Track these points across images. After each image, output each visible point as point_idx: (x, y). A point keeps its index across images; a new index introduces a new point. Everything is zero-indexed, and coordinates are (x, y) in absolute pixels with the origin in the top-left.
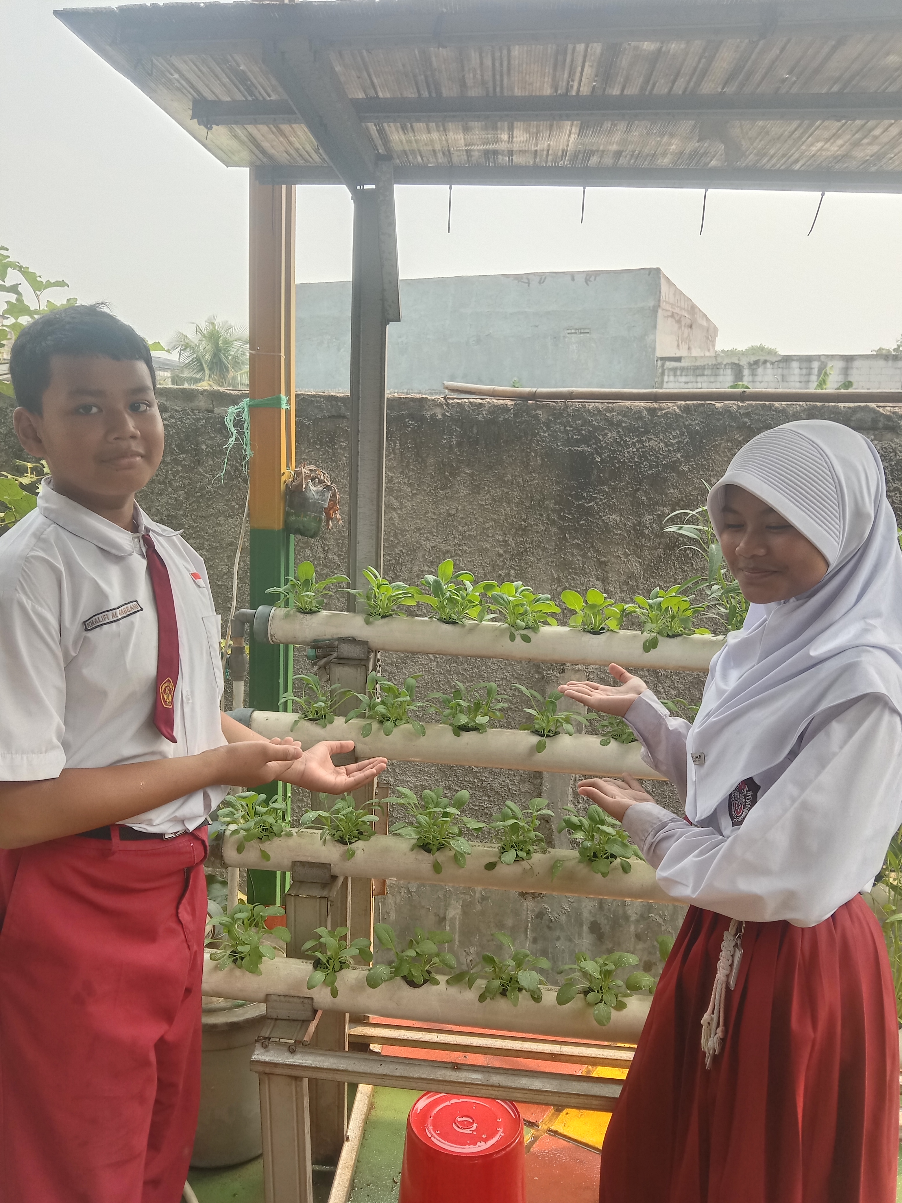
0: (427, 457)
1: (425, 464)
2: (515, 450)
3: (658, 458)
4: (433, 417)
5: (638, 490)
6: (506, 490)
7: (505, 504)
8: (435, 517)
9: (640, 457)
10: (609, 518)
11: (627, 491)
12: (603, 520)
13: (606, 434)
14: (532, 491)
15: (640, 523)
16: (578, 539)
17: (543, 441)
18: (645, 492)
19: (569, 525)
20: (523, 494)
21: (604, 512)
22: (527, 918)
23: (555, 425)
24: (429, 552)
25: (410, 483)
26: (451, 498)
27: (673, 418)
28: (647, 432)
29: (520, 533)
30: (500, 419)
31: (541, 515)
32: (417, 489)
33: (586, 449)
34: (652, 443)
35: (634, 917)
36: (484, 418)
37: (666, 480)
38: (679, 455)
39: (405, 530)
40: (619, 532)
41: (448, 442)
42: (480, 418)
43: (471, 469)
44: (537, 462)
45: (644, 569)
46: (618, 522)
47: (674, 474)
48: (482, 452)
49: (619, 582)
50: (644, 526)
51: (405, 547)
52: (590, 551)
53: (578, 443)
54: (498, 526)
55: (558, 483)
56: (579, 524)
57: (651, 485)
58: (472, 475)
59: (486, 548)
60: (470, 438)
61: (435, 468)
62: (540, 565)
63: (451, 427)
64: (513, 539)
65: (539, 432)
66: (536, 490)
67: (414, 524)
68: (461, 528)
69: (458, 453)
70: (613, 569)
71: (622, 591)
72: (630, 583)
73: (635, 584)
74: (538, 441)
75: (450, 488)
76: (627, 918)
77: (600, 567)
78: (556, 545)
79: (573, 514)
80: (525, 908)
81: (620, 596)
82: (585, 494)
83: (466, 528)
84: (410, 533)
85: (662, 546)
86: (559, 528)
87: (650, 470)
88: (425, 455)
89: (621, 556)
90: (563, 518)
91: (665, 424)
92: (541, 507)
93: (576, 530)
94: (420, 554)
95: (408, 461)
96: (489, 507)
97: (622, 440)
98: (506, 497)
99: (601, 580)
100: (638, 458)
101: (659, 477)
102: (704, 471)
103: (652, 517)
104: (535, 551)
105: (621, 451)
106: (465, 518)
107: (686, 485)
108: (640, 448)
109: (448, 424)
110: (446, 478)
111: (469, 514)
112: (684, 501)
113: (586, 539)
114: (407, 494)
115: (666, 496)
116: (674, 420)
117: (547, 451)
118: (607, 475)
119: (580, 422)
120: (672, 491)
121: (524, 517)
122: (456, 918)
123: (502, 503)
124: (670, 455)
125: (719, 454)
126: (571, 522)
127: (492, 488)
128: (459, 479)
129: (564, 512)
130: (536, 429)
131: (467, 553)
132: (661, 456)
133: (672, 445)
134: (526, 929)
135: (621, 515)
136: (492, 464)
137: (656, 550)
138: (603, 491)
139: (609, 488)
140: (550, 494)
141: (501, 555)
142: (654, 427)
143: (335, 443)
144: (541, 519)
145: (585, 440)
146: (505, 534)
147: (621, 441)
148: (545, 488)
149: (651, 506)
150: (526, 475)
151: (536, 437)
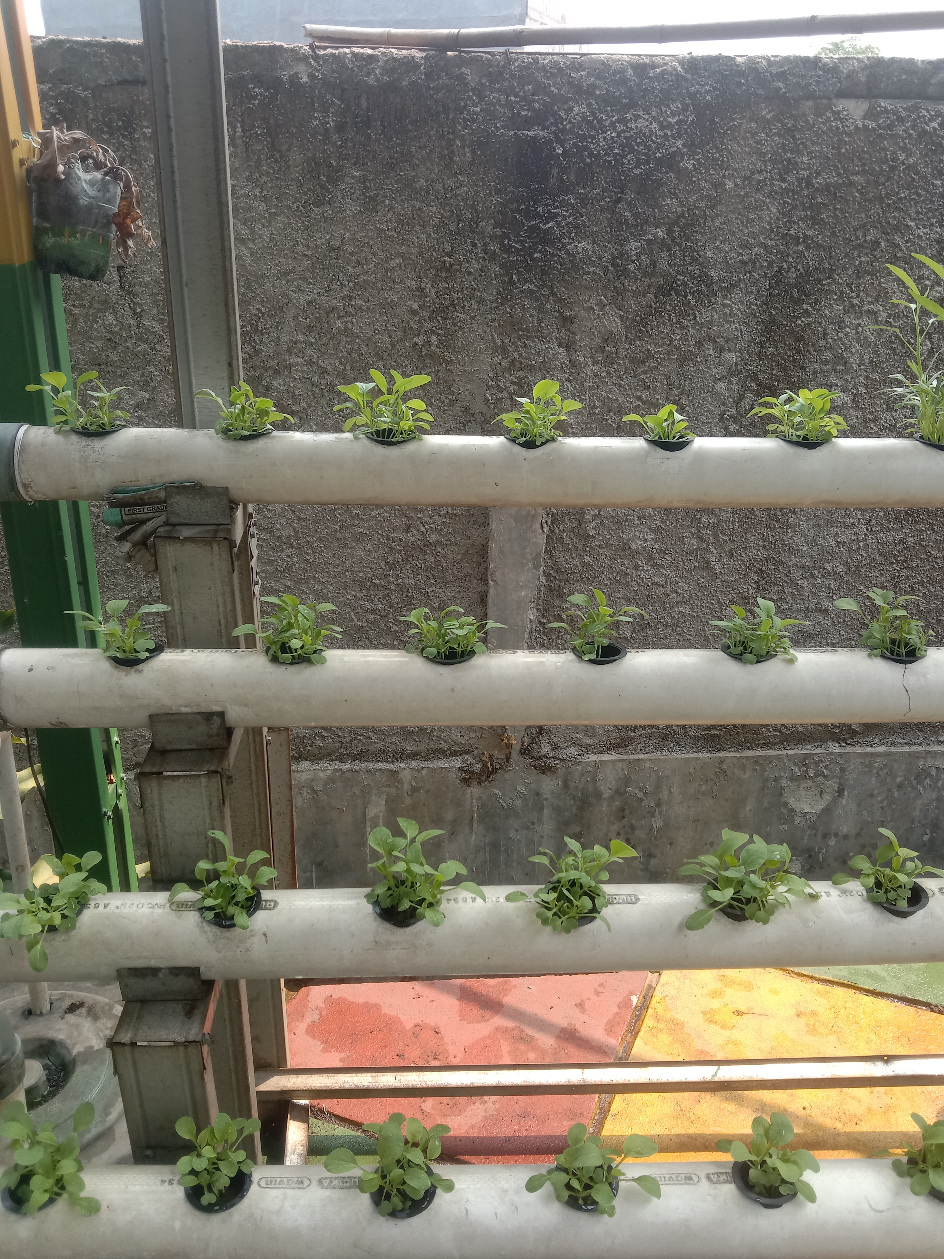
0: (289, 150)
1: (286, 163)
2: (430, 137)
3: (648, 148)
4: (294, 79)
5: (619, 200)
6: (418, 205)
7: (417, 228)
8: (309, 253)
9: (622, 146)
10: (577, 247)
11: (603, 203)
12: (568, 251)
13: (571, 109)
14: (458, 205)
15: (621, 254)
16: (531, 282)
17: (474, 121)
18: (629, 204)
19: (517, 260)
20: (445, 210)
21: (569, 238)
22: (472, 807)
23: (492, 92)
24: (304, 311)
25: (264, 197)
26: (332, 219)
27: (672, 81)
28: (632, 105)
29: (443, 275)
30: (404, 83)
31: (474, 245)
32: (276, 207)
33: (541, 133)
34: (641, 123)
35: (607, 794)
36: (378, 80)
37: (659, 184)
38: (680, 143)
39: (263, 276)
40: (592, 269)
41: (322, 123)
42: (371, 80)
43: (362, 170)
44: (465, 156)
45: (626, 327)
46: (590, 253)
47: (672, 175)
48: (378, 140)
49: (591, 349)
50: (628, 259)
51: (265, 304)
52: (548, 301)
53: (528, 123)
54: (409, 264)
55: (499, 192)
56: (533, 260)
57: (638, 193)
58: (363, 180)
59: (392, 301)
60: (357, 116)
61: (303, 170)
62: (475, 326)
63: (324, 98)
64: (432, 286)
65: (466, 105)
66: (466, 203)
67: (277, 265)
68: (351, 270)
69: (339, 143)
70: (583, 329)
71: (595, 362)
72: (607, 348)
73: (613, 350)
74: (465, 120)
75: (329, 202)
76: (598, 795)
77: (564, 326)
78: (499, 293)
79: (522, 242)
80: (468, 796)
81: (592, 370)
82: (540, 209)
83: (358, 270)
84: (272, 280)
85: (652, 290)
86: (502, 266)
87: (636, 168)
88: (284, 147)
89: (595, 308)
90: (507, 250)
91: (660, 91)
92: (473, 231)
93: (528, 268)
94: (289, 315)
95: (259, 158)
96: (393, 233)
97: (595, 118)
98: (419, 216)
99: (564, 345)
100: (619, 149)
101: (650, 180)
102: (715, 169)
103: (639, 244)
104: (466, 303)
105: (593, 137)
106: (357, 253)
107: (689, 192)
108: (623, 131)
109: (319, 92)
110: (322, 187)
111: (363, 246)
112: (685, 218)
113: (543, 282)
114: (260, 215)
115: (660, 208)
116: (673, 85)
117: (479, 137)
118: (572, 178)
119: (530, 87)
120: (669, 201)
121: (448, 248)
122: (379, 817)
123: (413, 227)
124: (667, 143)
125: (738, 141)
126: (521, 256)
127: (397, 203)
128: (343, 186)
129: (509, 240)
130: (462, 99)
131: (363, 311)
132: (653, 146)
133: (670, 126)
134: (471, 820)
135: (594, 242)
136: (394, 161)
137: (644, 296)
138: (568, 204)
139: (576, 198)
140: (487, 210)
141: (414, 313)
142: (644, 97)
143: (134, 129)
144: (475, 251)
145: (538, 119)
146: (419, 277)
147: (593, 120)
148: (479, 200)
149: (637, 226)
150: (449, 179)
151: (462, 113)
